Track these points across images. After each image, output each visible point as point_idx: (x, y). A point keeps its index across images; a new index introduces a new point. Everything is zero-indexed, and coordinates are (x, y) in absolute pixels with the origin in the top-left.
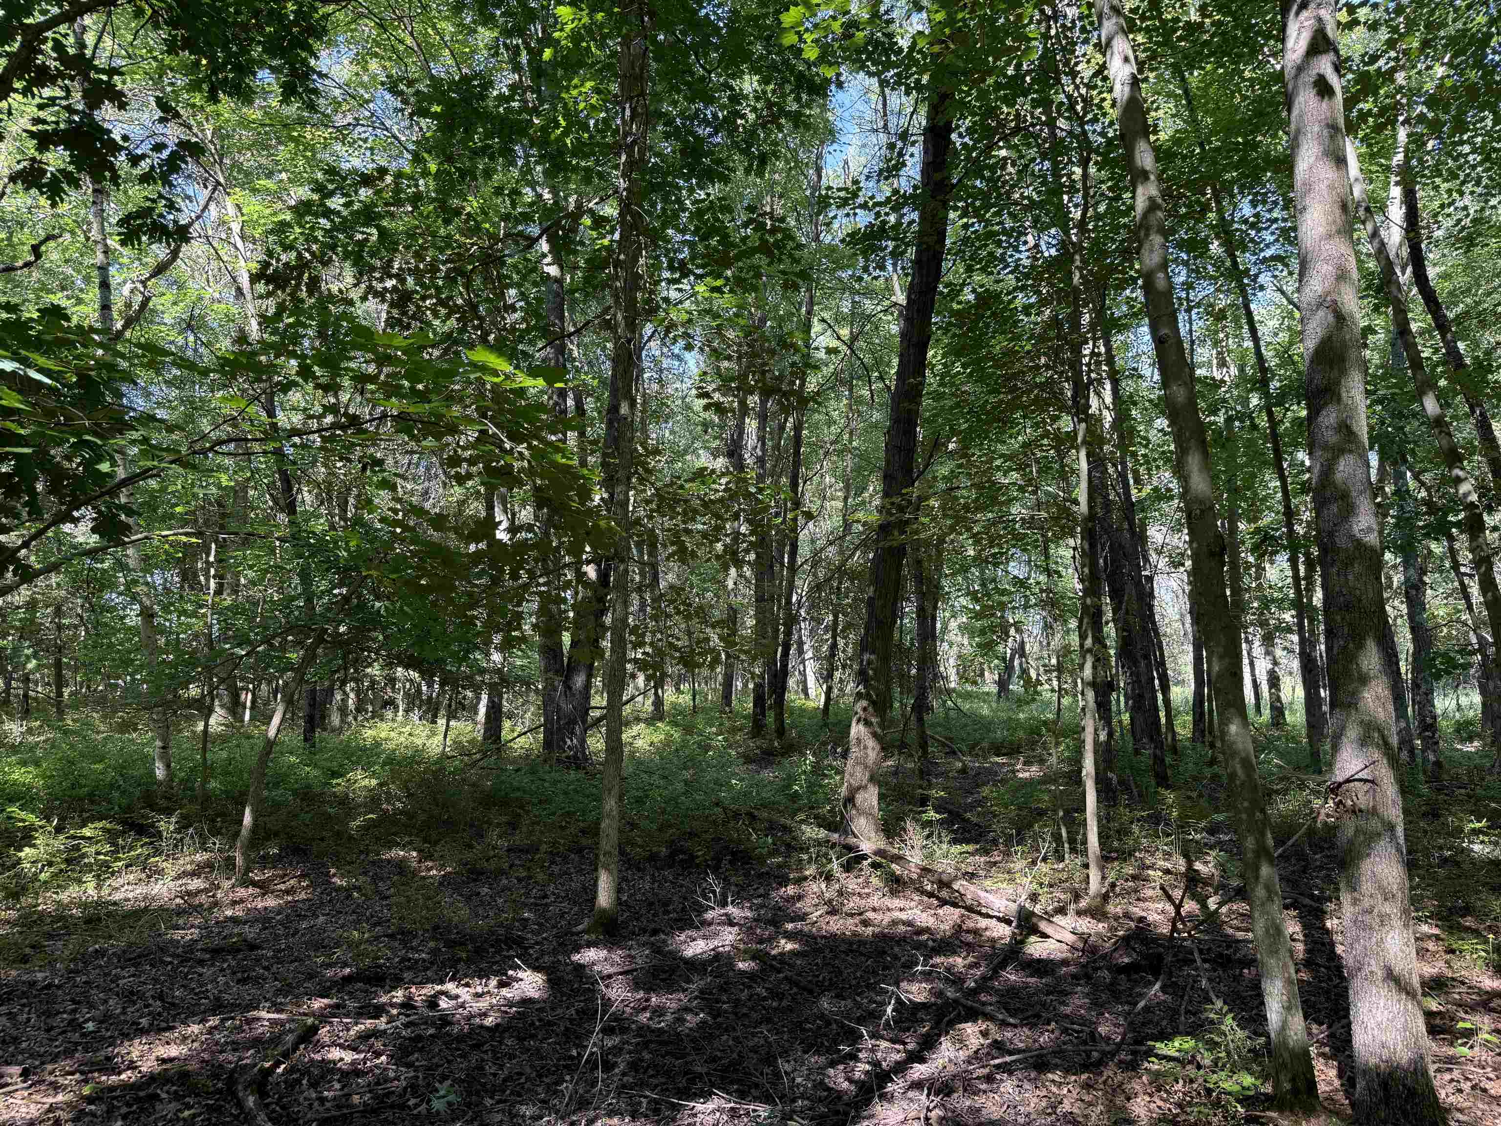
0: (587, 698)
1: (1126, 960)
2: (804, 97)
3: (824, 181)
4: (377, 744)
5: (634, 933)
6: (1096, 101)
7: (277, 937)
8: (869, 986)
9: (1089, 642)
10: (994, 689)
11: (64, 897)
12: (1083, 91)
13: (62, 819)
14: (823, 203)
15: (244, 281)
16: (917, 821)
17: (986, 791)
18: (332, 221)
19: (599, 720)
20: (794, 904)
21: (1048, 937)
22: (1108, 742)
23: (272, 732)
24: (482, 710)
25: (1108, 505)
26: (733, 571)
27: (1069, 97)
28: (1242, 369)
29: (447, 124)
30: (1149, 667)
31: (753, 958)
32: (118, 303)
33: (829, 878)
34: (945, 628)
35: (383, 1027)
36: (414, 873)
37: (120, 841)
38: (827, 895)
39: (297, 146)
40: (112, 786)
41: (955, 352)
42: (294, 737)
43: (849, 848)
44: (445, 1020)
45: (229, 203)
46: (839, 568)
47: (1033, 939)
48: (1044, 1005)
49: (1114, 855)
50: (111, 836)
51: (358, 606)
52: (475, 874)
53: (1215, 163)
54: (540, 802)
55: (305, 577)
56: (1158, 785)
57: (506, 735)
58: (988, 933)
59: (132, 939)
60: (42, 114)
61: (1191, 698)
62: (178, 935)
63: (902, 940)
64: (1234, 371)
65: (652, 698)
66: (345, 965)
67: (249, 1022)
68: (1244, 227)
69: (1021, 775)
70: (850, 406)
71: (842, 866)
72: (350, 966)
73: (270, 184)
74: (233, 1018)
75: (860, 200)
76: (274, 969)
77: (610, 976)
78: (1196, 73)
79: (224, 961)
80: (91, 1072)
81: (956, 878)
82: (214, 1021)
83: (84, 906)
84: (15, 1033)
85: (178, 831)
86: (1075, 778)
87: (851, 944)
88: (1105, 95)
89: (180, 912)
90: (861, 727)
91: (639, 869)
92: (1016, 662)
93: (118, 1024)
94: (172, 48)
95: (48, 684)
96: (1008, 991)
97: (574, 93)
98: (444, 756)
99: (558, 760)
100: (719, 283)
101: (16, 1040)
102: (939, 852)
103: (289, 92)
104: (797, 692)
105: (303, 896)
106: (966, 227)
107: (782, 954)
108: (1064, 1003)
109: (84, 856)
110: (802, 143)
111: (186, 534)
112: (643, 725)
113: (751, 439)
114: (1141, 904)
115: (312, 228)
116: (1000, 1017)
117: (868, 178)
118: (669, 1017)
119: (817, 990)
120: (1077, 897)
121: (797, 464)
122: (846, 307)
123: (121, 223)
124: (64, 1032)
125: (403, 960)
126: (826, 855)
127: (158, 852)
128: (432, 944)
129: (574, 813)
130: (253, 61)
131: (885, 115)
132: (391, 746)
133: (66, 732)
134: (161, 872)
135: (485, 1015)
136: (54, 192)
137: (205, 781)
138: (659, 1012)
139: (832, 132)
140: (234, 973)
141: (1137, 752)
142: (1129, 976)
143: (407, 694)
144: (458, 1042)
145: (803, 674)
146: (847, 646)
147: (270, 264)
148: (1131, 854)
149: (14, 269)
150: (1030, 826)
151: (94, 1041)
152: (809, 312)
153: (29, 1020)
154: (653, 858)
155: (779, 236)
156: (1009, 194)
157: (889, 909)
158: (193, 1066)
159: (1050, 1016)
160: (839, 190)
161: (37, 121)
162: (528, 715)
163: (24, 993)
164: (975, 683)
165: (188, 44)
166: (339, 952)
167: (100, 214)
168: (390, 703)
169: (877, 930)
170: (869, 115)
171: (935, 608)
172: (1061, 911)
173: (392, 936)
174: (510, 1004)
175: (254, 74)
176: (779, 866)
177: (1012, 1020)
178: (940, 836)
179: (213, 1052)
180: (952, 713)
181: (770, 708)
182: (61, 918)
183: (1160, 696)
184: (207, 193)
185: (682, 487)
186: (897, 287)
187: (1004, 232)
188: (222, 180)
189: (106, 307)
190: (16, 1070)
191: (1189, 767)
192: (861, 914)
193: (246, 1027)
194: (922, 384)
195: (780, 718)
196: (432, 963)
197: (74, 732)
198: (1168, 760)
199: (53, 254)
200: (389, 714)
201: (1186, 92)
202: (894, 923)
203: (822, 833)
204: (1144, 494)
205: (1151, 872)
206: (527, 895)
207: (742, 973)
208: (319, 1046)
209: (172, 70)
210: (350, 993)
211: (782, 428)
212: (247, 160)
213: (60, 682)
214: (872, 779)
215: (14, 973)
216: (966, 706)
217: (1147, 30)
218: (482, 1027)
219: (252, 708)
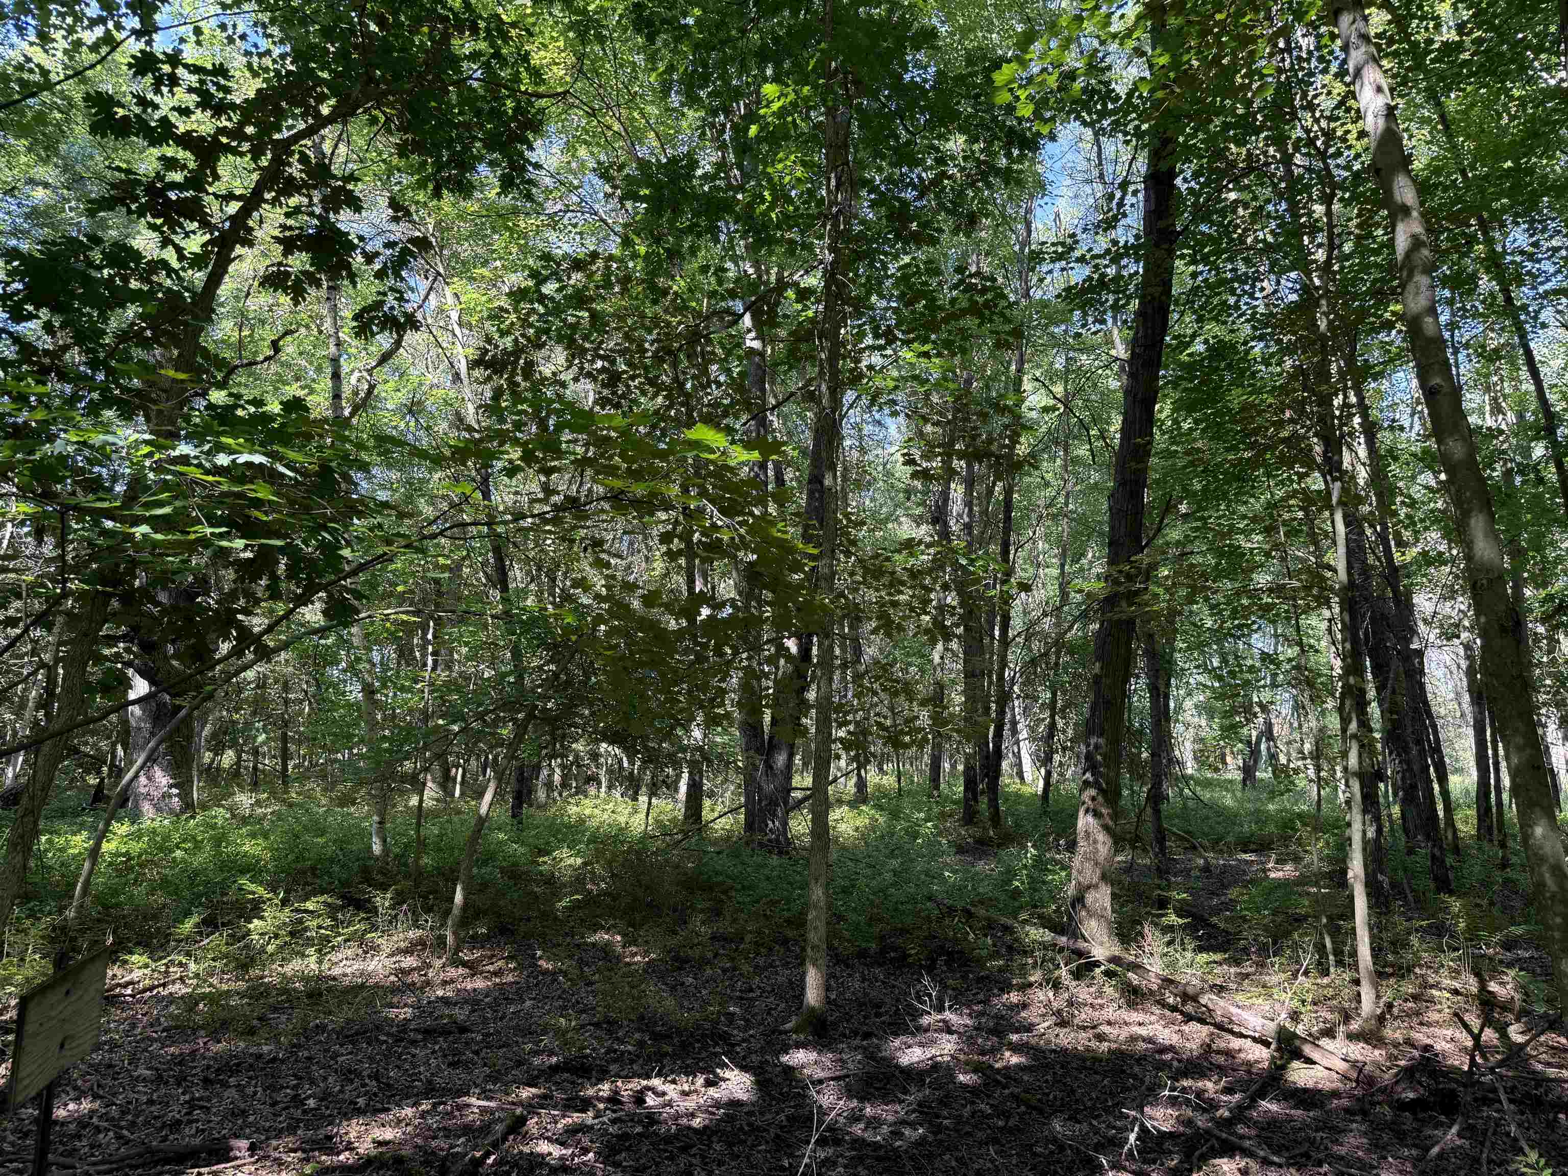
0: (789, 778)
1: (1411, 1095)
2: (1016, 152)
3: (1034, 235)
4: (581, 821)
5: (844, 1036)
6: (1339, 133)
7: (485, 1021)
8: (1107, 1110)
9: (1353, 726)
10: (1238, 776)
11: (288, 969)
12: (1324, 124)
13: (287, 892)
14: (1036, 257)
15: (463, 367)
16: (1156, 925)
17: (1233, 893)
18: (546, 306)
19: (801, 802)
20: (1018, 1013)
21: (1315, 1063)
22: (1377, 840)
23: (483, 810)
24: (683, 788)
25: (1366, 571)
26: (940, 646)
27: (1308, 131)
28: (1520, 416)
29: (657, 205)
30: (1422, 754)
31: (975, 1071)
32: (346, 391)
33: (1057, 986)
34: (1179, 708)
35: (590, 1122)
36: (619, 958)
37: (340, 916)
38: (1055, 1005)
39: (511, 236)
40: (332, 860)
41: (1184, 406)
42: (502, 814)
43: (1080, 954)
44: (652, 1119)
45: (448, 292)
46: (1056, 643)
47: (1296, 1064)
48: (1312, 1142)
49: (1389, 970)
50: (332, 911)
51: (566, 682)
52: (680, 962)
53: (1482, 191)
54: (743, 888)
55: (517, 654)
56: (1439, 890)
57: (706, 815)
58: (1242, 1055)
59: (350, 1015)
60: (290, 222)
61: (1473, 789)
62: (392, 1013)
63: (1141, 1059)
64: (1511, 417)
65: (854, 780)
66: (551, 1053)
67: (460, 1108)
68: (1518, 259)
69: (1272, 875)
70: (1065, 467)
71: (1071, 972)
72: (557, 1055)
73: (485, 271)
74: (445, 1103)
75: (1077, 254)
76: (483, 1054)
77: (820, 1082)
78: (1453, 96)
79: (436, 1043)
80: (313, 1150)
81: (1202, 991)
82: (425, 1106)
83: (306, 979)
84: (242, 1106)
85: (392, 907)
86: (1339, 877)
87: (1084, 1060)
88: (1349, 127)
89: (394, 990)
90: (1090, 819)
91: (847, 966)
92: (1263, 746)
93: (337, 1102)
94: (402, 151)
95: (274, 757)
96: (1269, 1124)
97: (780, 166)
98: (646, 836)
99: (761, 845)
100: (926, 348)
101: (244, 1113)
102: (1181, 962)
103: (507, 184)
104: (1011, 776)
105: (510, 978)
106: (1194, 275)
107: (1006, 1068)
108: (1336, 1142)
109: (306, 929)
110: (1010, 198)
111: (406, 613)
112: (846, 808)
113: (957, 505)
114: (1424, 1029)
115: (528, 314)
116: (1262, 1153)
117: (1085, 230)
118: (885, 1129)
119: (1048, 1109)
120: (1347, 1018)
121: (1007, 531)
122: (1059, 363)
123: (356, 318)
124: (287, 1108)
125: (610, 1050)
126: (1052, 960)
127: (374, 928)
128: (637, 1036)
129: (779, 902)
130: (475, 158)
131: (1100, 164)
132: (594, 823)
133: (291, 805)
134: (376, 948)
135: (693, 1115)
136: (298, 294)
137: (417, 859)
138: (874, 1123)
139: (1042, 187)
140: (445, 1056)
141: (1410, 852)
142: (1414, 1113)
143: (610, 771)
144: (666, 1143)
145: (1018, 756)
146: (1067, 729)
147: (487, 351)
148: (1409, 970)
149: (256, 363)
150: (1288, 934)
151: (317, 1119)
152: (1019, 370)
153: (255, 1093)
154: (862, 954)
155: (989, 296)
156: (1242, 239)
157: (1126, 1023)
158: (406, 1151)
159: (1321, 1156)
160: (1053, 244)
161: (284, 227)
162: (728, 794)
163: (251, 1066)
164: (1217, 770)
165: (418, 147)
166: (546, 1040)
167: (334, 309)
168: (593, 779)
169: (1114, 1046)
170: (1083, 165)
171: (1168, 685)
172: (1329, 1033)
173: (597, 1025)
174: (717, 1104)
175: (474, 168)
176: (1000, 970)
177: (1275, 1159)
178: (1183, 943)
179: (426, 1138)
180: (1190, 803)
181: (983, 792)
182: (285, 991)
183: (1436, 787)
184: (427, 284)
185: (888, 559)
186: (1118, 341)
187: (1237, 279)
188: (442, 271)
189: (337, 396)
190: (244, 1144)
191: (1474, 869)
192: (1094, 1027)
193: (457, 1113)
194: (1150, 443)
195: (993, 803)
196: (638, 1056)
197: (297, 805)
198: (1450, 860)
199: (289, 348)
200: (592, 791)
201: (1443, 118)
202: (1133, 1039)
203: (1047, 936)
204: (1408, 558)
205: (1434, 992)
206: (732, 987)
207: (964, 1086)
208: (527, 1138)
209: (399, 170)
210: (556, 1083)
211: (990, 491)
212: (466, 250)
213: (285, 756)
214: (1104, 877)
215: (242, 1045)
216: (1206, 795)
217: (1395, 54)
218: (689, 1128)
219: (463, 783)
